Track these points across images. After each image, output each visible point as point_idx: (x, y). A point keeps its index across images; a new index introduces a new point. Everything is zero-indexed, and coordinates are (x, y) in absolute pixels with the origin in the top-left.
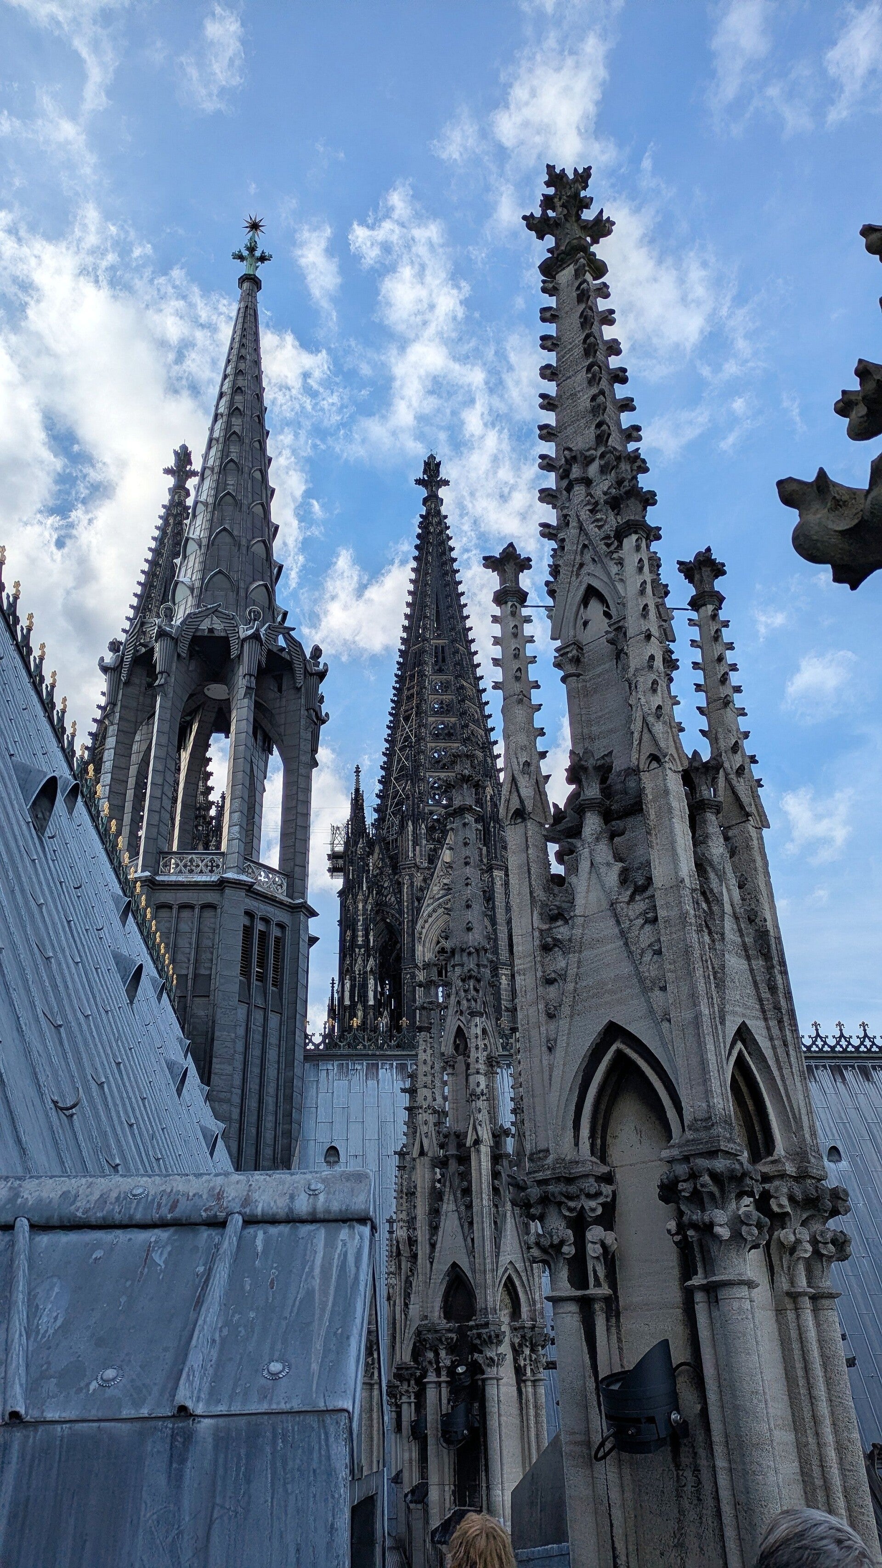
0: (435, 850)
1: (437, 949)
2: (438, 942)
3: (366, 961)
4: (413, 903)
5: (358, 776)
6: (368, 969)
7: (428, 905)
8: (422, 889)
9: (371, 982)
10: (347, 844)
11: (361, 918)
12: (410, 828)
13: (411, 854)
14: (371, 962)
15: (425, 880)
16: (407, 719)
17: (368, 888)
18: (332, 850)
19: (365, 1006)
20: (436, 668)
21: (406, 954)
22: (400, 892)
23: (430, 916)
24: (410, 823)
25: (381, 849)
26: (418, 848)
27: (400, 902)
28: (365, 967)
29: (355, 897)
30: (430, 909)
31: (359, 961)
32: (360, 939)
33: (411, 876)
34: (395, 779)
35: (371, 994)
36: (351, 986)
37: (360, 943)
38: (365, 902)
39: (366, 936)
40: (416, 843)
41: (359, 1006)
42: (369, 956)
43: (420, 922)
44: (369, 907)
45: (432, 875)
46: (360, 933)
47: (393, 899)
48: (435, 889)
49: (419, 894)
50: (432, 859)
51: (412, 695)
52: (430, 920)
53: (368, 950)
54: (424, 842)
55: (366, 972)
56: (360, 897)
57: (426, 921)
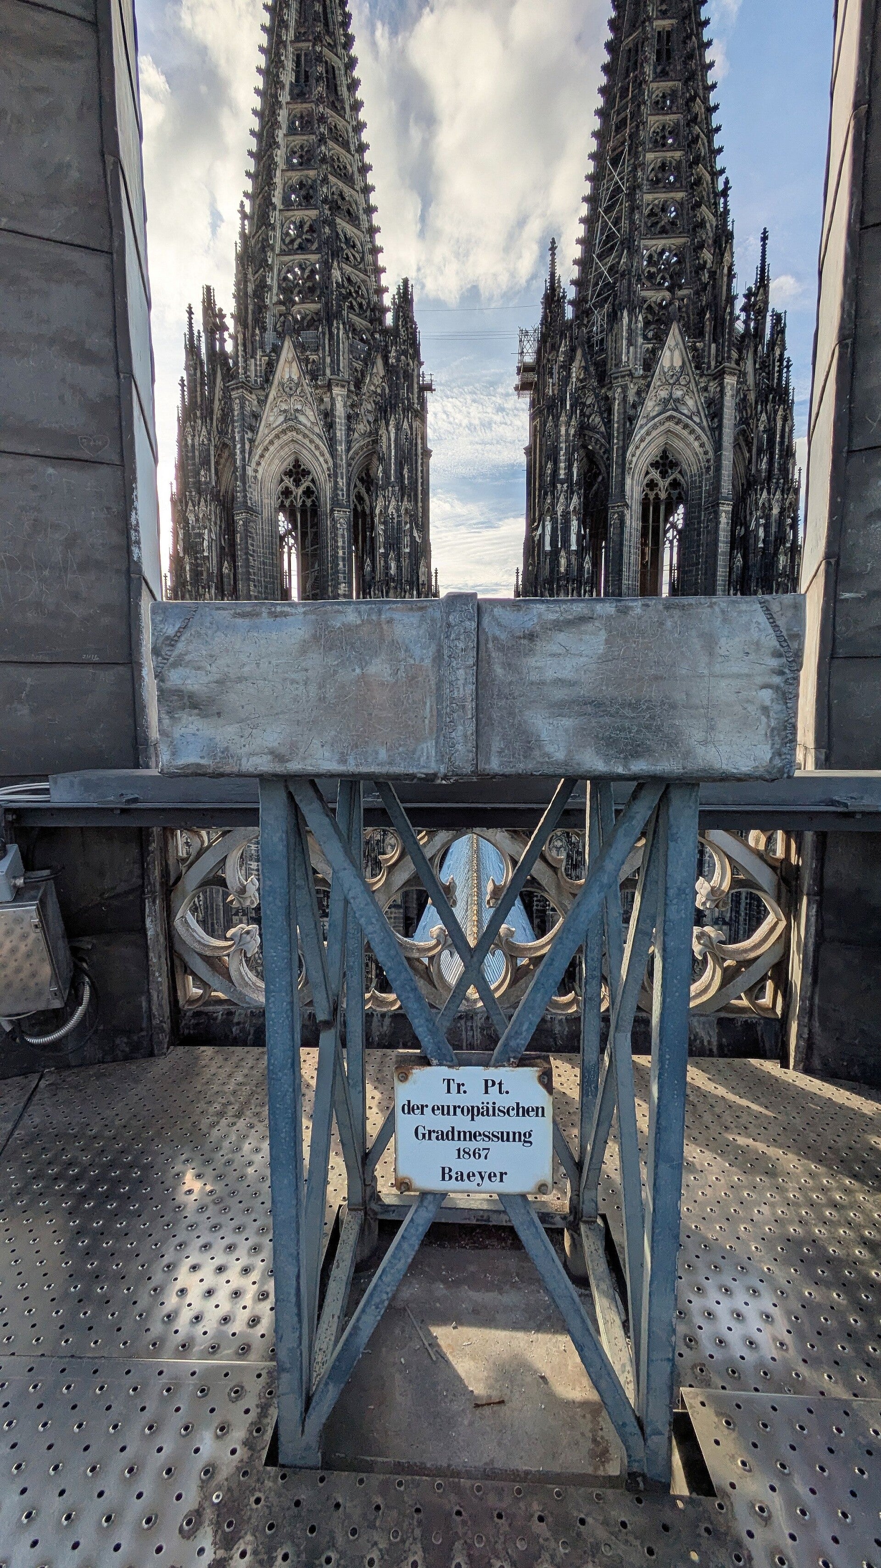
0: (653, 351)
1: (645, 482)
2: (647, 473)
3: (568, 499)
4: (625, 424)
5: (553, 254)
6: (572, 508)
7: (642, 427)
8: (634, 406)
9: (574, 524)
10: (539, 352)
11: (563, 445)
12: (625, 321)
13: (624, 358)
14: (575, 500)
15: (638, 393)
16: (615, 162)
17: (571, 406)
18: (521, 361)
19: (569, 552)
20: (659, 70)
21: (614, 490)
22: (610, 411)
23: (642, 440)
24: (625, 313)
25: (584, 355)
26: (631, 348)
27: (608, 423)
28: (568, 506)
29: (557, 418)
30: (643, 431)
31: (562, 499)
32: (562, 472)
33: (625, 388)
34: (600, 257)
35: (573, 538)
36: (552, 528)
37: (562, 477)
38: (568, 424)
39: (569, 468)
40: (630, 343)
41: (563, 553)
42: (572, 493)
43: (631, 448)
44: (572, 431)
45: (648, 386)
46: (562, 465)
47: (598, 419)
48: (650, 406)
49: (631, 412)
50: (649, 363)
51: (624, 120)
52: (643, 445)
53: (571, 486)
54: (640, 340)
55: (569, 513)
56: (563, 418)
57: (637, 448)
